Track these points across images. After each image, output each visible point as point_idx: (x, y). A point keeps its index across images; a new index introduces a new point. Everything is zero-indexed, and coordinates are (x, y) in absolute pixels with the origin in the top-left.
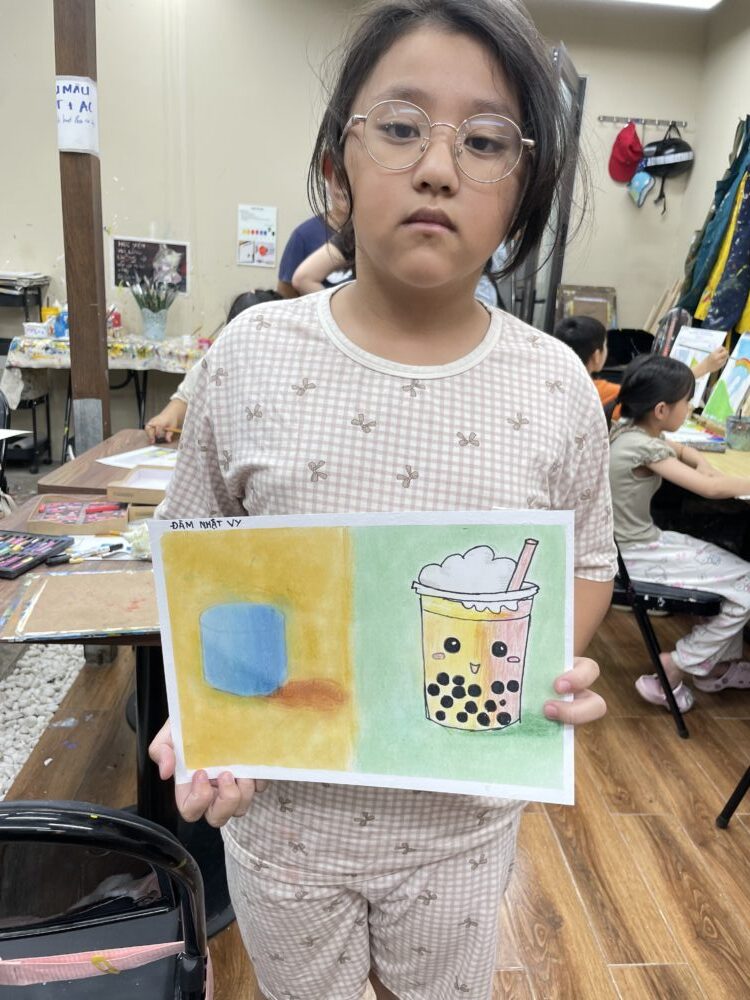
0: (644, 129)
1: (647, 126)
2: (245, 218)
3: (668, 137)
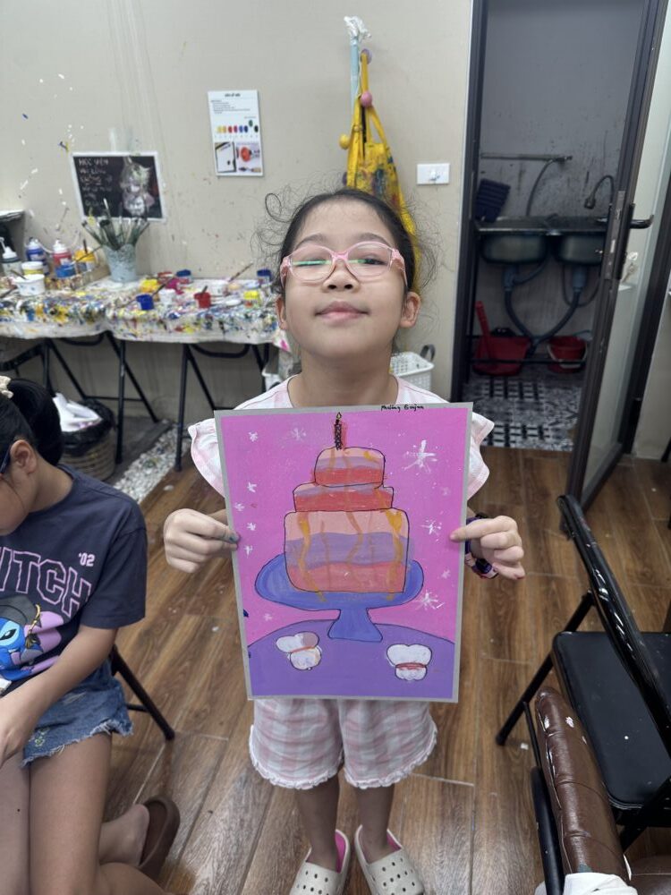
2: (218, 111)
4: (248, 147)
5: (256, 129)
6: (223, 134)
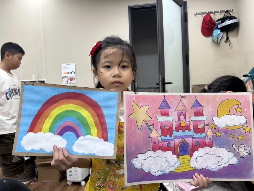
0: (214, 15)
1: (215, 14)
2: (64, 69)
3: (225, 16)
4: (72, 77)
5: (74, 73)
6: (65, 74)
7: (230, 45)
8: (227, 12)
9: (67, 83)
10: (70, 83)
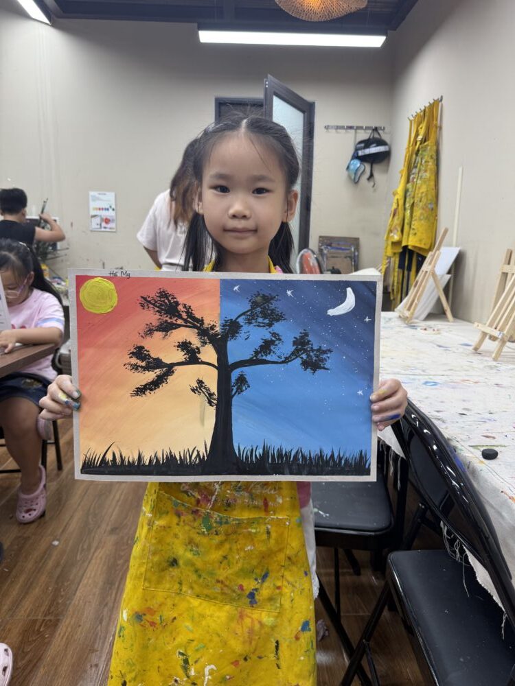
0: (356, 133)
1: (358, 131)
2: (93, 200)
3: (372, 137)
4: (108, 217)
5: (113, 210)
6: (95, 211)
7: (373, 186)
8: (376, 129)
9: (99, 226)
10: (105, 228)
